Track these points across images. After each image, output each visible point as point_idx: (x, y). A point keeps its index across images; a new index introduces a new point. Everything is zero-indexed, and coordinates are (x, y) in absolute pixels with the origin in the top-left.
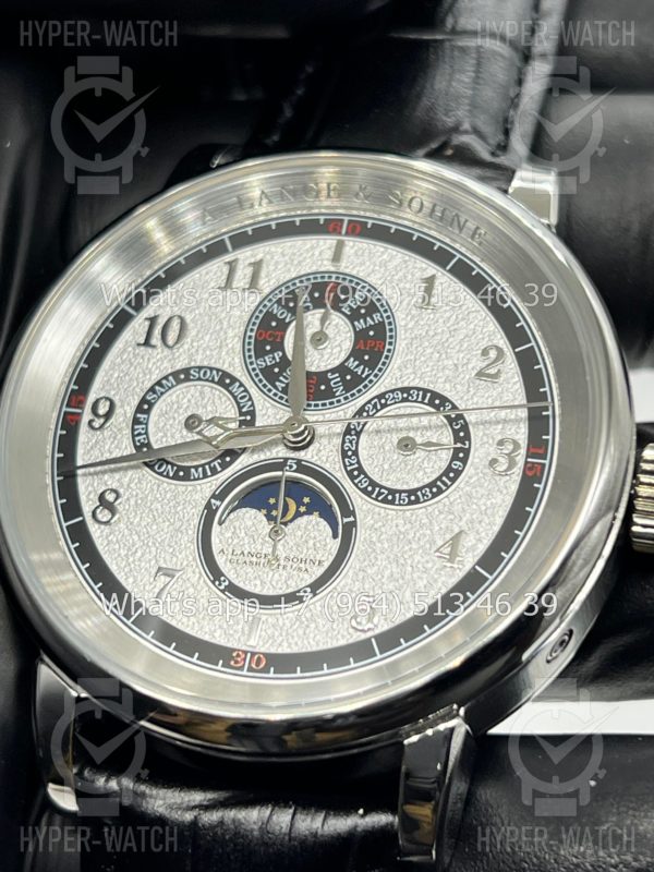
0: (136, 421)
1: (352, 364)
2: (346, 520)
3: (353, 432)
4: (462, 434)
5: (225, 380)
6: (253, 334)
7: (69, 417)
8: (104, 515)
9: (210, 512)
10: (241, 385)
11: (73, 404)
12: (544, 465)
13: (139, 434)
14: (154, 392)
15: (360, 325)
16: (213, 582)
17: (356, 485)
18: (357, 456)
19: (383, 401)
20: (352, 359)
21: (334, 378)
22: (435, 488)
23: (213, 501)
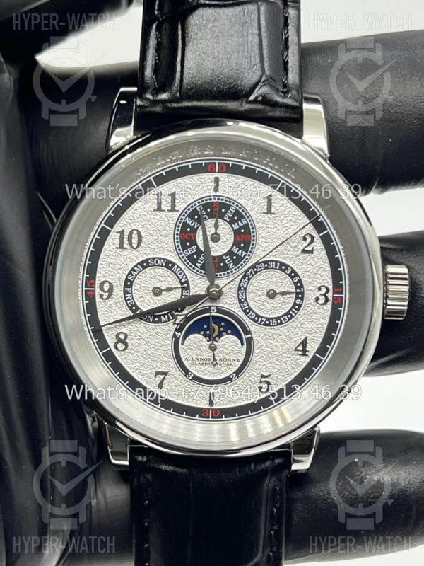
0: (125, 293)
1: (235, 250)
2: (247, 337)
3: (242, 289)
4: (299, 284)
5: (169, 265)
6: (179, 236)
7: (88, 293)
8: (121, 346)
9: (176, 339)
10: (178, 267)
11: (88, 285)
12: (342, 297)
13: (129, 300)
14: (132, 275)
15: (236, 226)
16: (185, 376)
17: (249, 317)
18: (247, 301)
19: (255, 270)
20: (235, 247)
21: (227, 258)
22: (290, 315)
23: (176, 333)
